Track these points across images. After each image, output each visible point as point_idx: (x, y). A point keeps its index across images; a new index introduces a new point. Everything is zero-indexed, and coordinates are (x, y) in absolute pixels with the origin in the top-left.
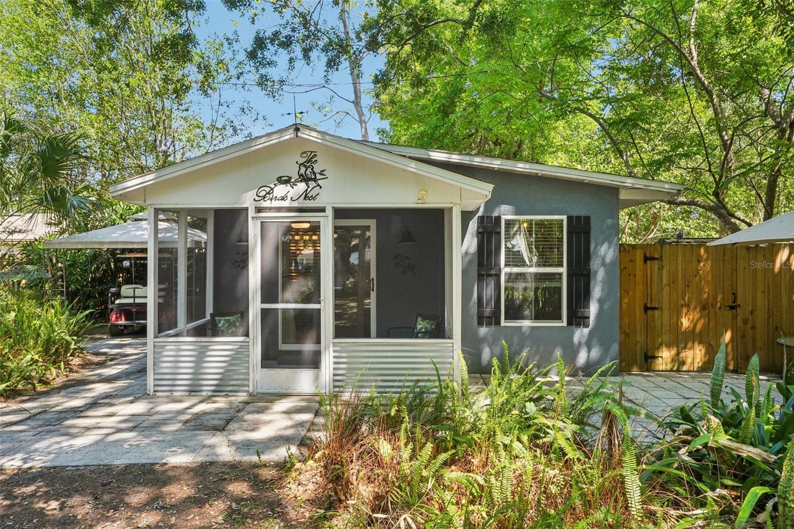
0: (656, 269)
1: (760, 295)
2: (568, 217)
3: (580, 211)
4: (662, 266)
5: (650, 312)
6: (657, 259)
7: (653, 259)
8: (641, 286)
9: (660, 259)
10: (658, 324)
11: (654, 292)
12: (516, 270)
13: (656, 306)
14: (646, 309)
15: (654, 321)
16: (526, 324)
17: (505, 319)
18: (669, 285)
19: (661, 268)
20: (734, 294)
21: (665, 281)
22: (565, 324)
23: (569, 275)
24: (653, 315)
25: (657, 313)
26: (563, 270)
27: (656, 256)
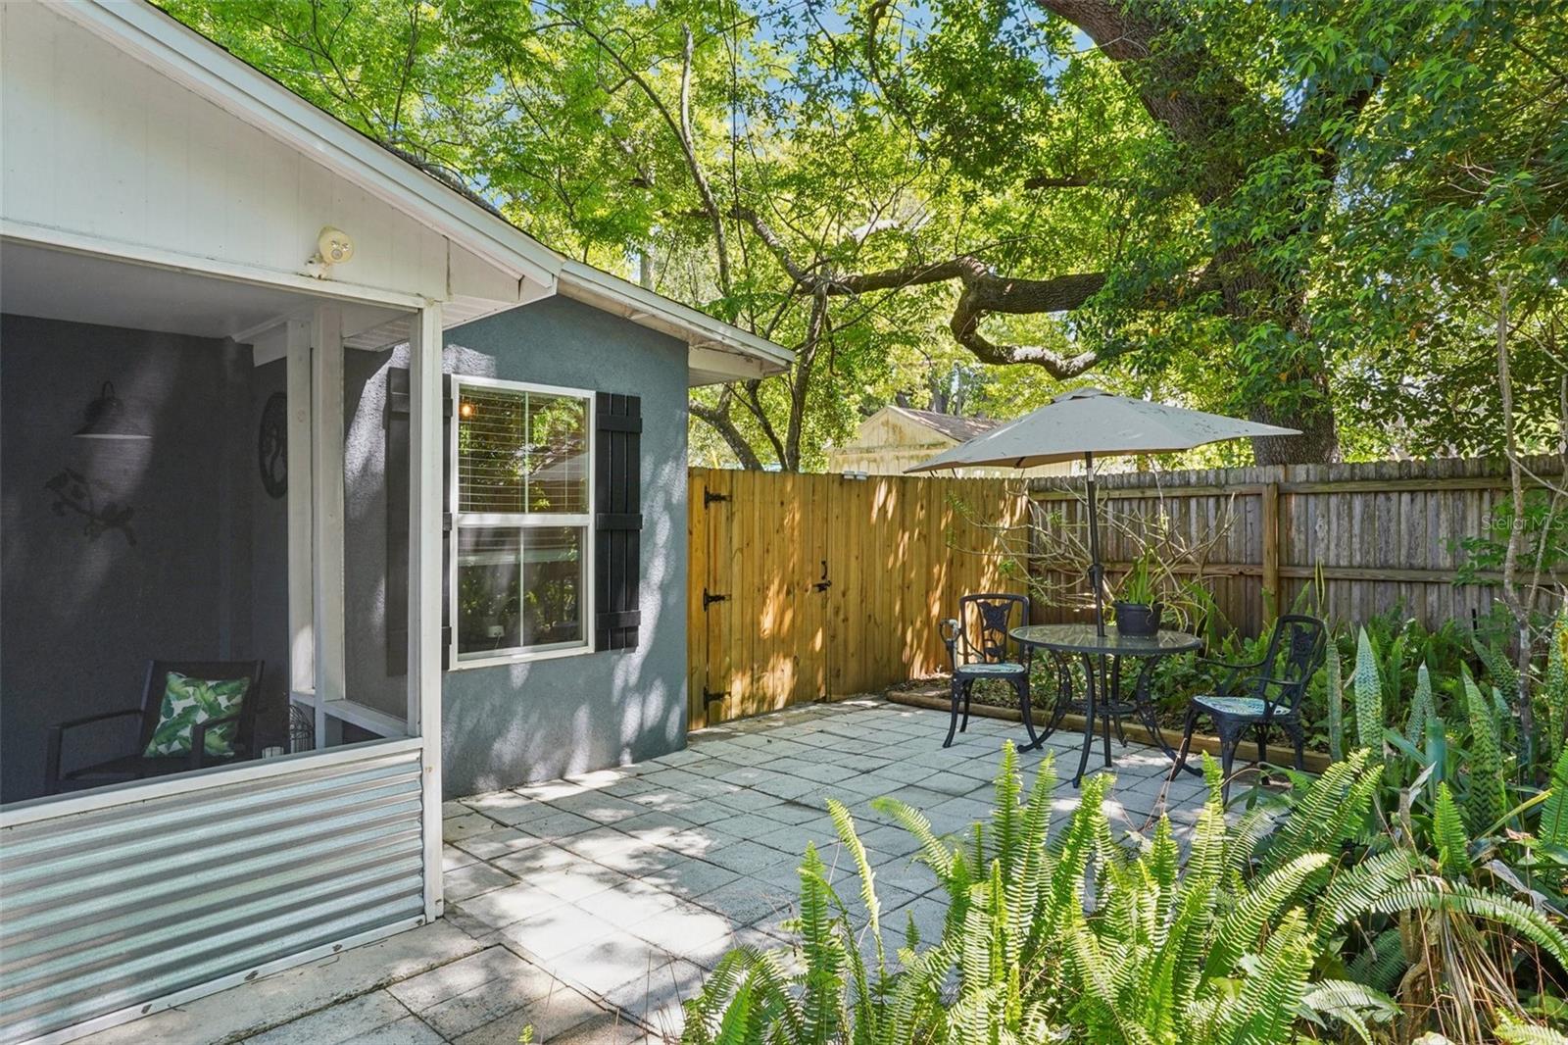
0: (724, 518)
1: (853, 564)
2: (598, 394)
3: (621, 385)
4: (732, 514)
5: (713, 606)
6: (724, 498)
7: (718, 498)
8: (699, 554)
9: (729, 499)
10: (725, 629)
11: (720, 564)
12: (492, 520)
13: (723, 594)
14: (709, 599)
15: (719, 624)
16: (520, 656)
17: (460, 651)
18: (741, 550)
19: (730, 518)
20: (824, 563)
21: (736, 544)
22: (591, 649)
23: (599, 533)
24: (718, 612)
25: (724, 605)
26: (588, 520)
27: (724, 493)
